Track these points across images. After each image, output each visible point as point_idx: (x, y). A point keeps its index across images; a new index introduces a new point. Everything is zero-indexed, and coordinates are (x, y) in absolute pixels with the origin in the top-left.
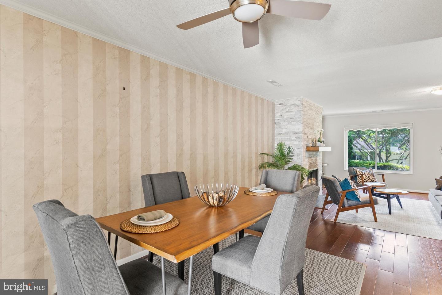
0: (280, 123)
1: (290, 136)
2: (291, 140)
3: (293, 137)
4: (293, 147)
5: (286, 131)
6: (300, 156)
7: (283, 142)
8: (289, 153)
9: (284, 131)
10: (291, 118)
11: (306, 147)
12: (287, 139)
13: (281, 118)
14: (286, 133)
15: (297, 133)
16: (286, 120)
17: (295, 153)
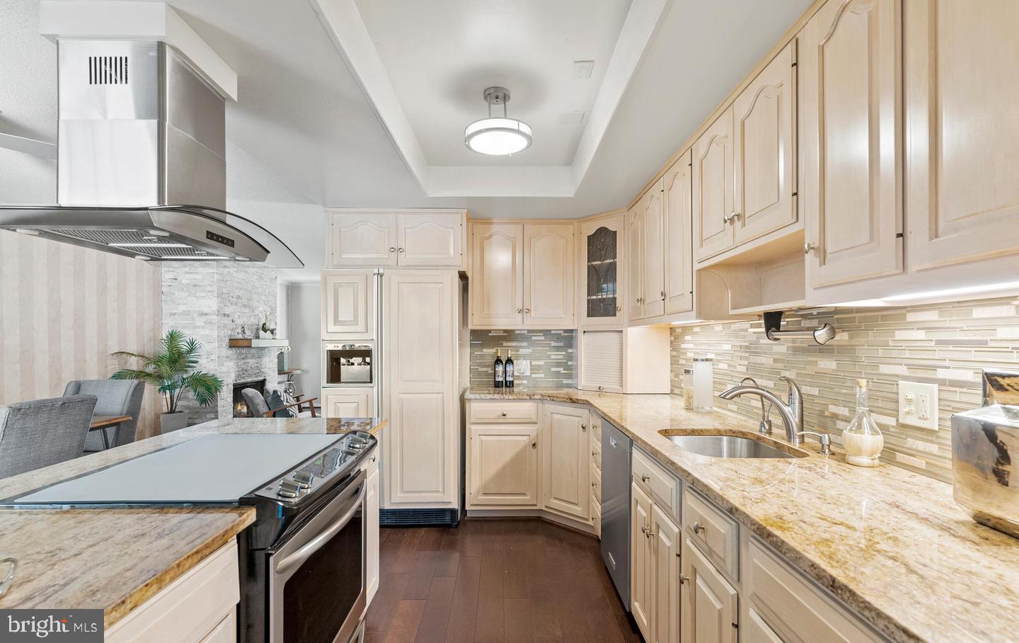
0: (173, 294)
1: (194, 320)
2: (196, 327)
3: (200, 322)
4: (199, 340)
5: (185, 309)
6: (213, 357)
7: (179, 329)
8: (191, 351)
9: (181, 308)
10: (195, 286)
11: (228, 341)
12: (188, 324)
13: (174, 283)
14: (186, 313)
15: (206, 314)
16: (185, 289)
17: (202, 351)
